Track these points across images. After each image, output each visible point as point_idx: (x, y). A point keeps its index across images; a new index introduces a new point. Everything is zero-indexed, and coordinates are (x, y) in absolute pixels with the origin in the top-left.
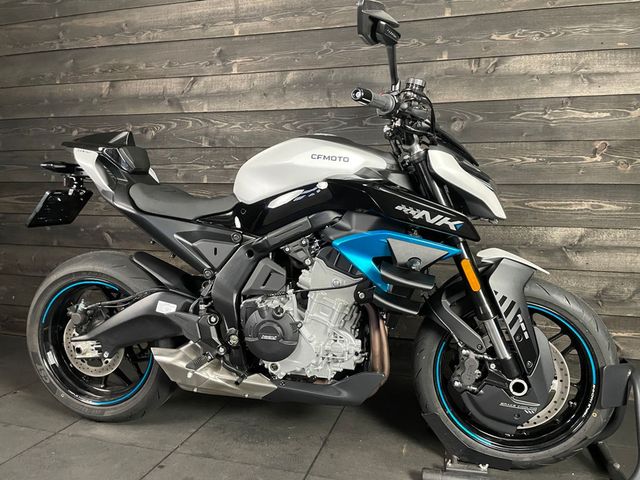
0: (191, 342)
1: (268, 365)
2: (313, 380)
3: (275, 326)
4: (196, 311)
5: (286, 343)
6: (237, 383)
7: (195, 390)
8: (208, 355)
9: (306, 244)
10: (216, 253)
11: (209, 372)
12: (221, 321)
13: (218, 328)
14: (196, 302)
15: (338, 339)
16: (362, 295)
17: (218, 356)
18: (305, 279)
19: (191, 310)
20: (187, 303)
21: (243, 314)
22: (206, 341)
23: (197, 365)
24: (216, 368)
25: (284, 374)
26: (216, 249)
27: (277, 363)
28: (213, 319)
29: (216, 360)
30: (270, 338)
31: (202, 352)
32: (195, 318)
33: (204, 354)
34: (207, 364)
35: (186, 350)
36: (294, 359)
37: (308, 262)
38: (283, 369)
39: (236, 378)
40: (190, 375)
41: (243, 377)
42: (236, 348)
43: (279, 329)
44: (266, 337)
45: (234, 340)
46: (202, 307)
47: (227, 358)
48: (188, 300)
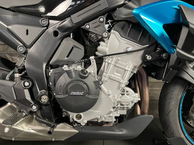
0: (9, 104)
1: (73, 116)
2: (102, 123)
3: (82, 84)
4: (12, 78)
5: (91, 97)
6: (50, 133)
7: (13, 139)
8: (23, 112)
9: (103, 21)
10: (27, 34)
11: (24, 125)
12: (33, 85)
13: (31, 90)
14: (12, 72)
15: (125, 93)
16: (149, 58)
17: (31, 113)
18: (103, 48)
19: (7, 78)
20: (4, 74)
21: (52, 79)
22: (21, 101)
23: (13, 120)
24: (29, 121)
25: (86, 122)
26: (27, 31)
27: (81, 114)
28: (27, 84)
29: (30, 116)
30: (78, 93)
31: (17, 111)
32: (11, 84)
33: (20, 112)
34: (22, 119)
35: (4, 110)
36: (95, 110)
37: (105, 35)
38: (85, 118)
39: (48, 129)
40: (7, 130)
41: (54, 127)
42: (46, 105)
43: (85, 86)
44: (74, 93)
45: (45, 99)
46: (17, 75)
47: (39, 114)
48: (5, 72)
